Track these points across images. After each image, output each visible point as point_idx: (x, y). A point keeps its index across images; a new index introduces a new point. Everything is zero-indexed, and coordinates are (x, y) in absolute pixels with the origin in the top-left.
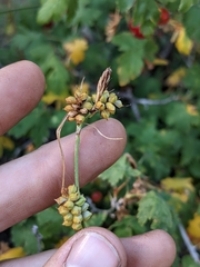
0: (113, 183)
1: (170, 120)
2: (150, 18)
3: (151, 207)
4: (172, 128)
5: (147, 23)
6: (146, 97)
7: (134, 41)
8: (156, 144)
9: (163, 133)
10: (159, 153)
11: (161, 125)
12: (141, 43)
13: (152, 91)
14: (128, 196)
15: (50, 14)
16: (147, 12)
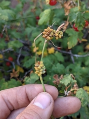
0: (66, 85)
1: (87, 63)
2: (82, 24)
3: (81, 94)
4: (87, 66)
5: (80, 26)
6: (77, 54)
7: (74, 32)
8: (80, 72)
9: (83, 68)
10: (81, 76)
11: (83, 65)
12: (77, 33)
13: (79, 51)
14: (72, 90)
15: (43, 22)
16: (80, 22)
